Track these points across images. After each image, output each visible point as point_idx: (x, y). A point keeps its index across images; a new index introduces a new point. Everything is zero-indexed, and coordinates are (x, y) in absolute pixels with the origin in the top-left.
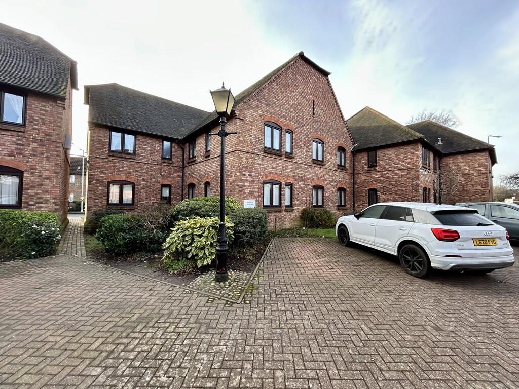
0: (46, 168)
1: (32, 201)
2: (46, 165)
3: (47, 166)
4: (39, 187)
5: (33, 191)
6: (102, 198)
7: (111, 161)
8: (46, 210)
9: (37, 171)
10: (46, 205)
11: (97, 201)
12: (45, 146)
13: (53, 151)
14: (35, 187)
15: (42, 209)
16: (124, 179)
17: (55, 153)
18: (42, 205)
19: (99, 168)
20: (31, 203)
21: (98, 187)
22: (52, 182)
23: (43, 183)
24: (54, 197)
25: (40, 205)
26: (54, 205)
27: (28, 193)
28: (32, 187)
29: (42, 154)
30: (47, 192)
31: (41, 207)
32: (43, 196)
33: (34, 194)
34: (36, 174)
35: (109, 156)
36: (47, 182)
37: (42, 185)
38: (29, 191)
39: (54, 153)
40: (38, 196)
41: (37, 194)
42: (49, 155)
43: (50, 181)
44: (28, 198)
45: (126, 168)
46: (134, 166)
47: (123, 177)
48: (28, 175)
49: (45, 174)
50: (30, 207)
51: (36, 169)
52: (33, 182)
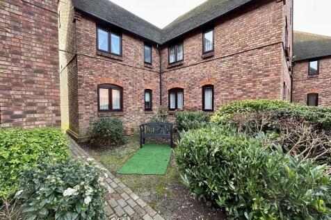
0: (38, 53)
1: (19, 109)
2: (36, 49)
3: (38, 49)
4: (29, 85)
5: (19, 93)
6: (92, 103)
7: (100, 61)
8: (43, 124)
9: (23, 58)
10: (42, 115)
11: (88, 107)
12: (33, 15)
13: (46, 26)
14: (21, 86)
15: (37, 123)
16: (113, 83)
17: (50, 30)
18: (36, 116)
19: (88, 68)
20: (16, 113)
21: (88, 91)
22: (48, 78)
23: (35, 79)
24: (54, 102)
25: (32, 116)
26: (54, 115)
27: (10, 96)
28: (16, 85)
29: (29, 28)
30: (42, 94)
31: (35, 119)
32: (36, 101)
33: (20, 97)
34: (22, 62)
35: (98, 55)
36: (40, 77)
37: (33, 82)
38: (11, 92)
39: (48, 29)
40: (29, 101)
41: (25, 97)
42: (40, 31)
43: (45, 77)
44: (11, 104)
45: (114, 70)
46: (121, 69)
47: (112, 81)
48: (7, 63)
49: (36, 64)
50: (16, 120)
51: (21, 54)
52: (17, 77)
